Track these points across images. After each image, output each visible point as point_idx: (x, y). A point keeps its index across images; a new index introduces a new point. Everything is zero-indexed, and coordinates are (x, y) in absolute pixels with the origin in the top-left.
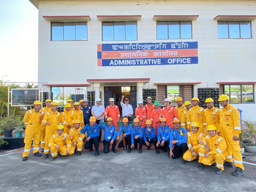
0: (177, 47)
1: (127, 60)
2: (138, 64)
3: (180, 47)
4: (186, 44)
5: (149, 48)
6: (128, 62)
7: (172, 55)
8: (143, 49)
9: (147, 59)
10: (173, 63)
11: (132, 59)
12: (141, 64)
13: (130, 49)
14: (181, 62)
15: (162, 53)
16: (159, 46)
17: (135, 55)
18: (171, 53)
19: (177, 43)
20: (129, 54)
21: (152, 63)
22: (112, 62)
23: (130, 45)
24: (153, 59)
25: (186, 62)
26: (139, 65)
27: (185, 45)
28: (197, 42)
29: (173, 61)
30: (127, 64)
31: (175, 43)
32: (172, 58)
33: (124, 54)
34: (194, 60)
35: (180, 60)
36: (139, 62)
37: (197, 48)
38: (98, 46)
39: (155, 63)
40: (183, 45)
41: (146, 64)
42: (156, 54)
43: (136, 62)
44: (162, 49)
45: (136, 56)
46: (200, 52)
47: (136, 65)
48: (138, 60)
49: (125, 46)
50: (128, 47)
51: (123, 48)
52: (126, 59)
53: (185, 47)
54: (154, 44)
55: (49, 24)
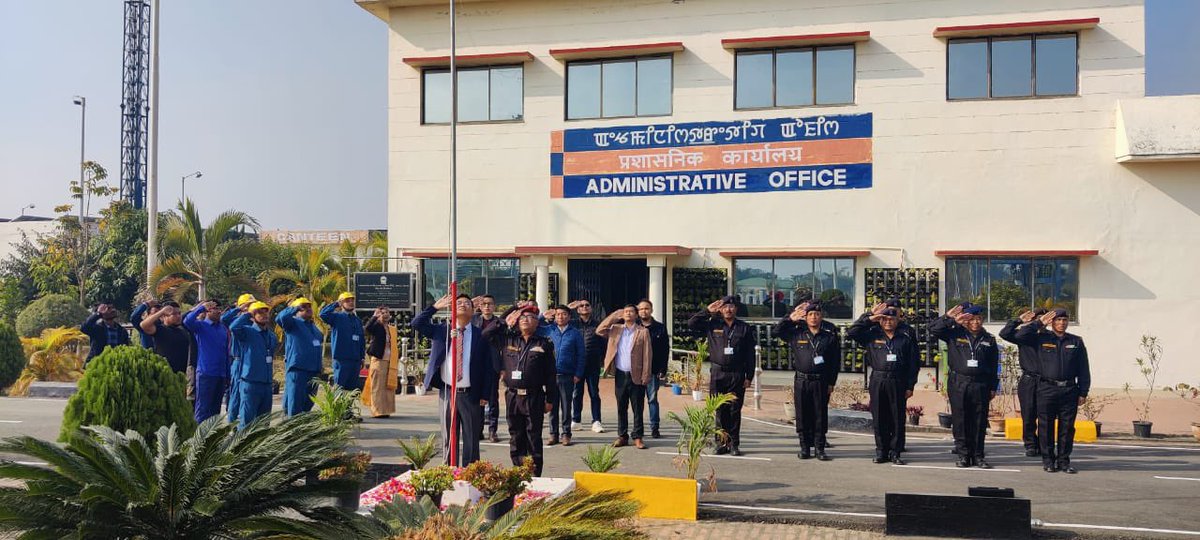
0: (800, 134)
1: (639, 179)
2: (672, 188)
3: (811, 132)
4: (831, 124)
5: (708, 137)
6: (642, 184)
7: (785, 160)
8: (688, 141)
9: (701, 173)
10: (787, 185)
11: (654, 175)
12: (681, 189)
13: (648, 142)
14: (814, 184)
15: (750, 155)
16: (741, 130)
17: (665, 161)
18: (778, 152)
19: (801, 119)
20: (646, 159)
21: (719, 187)
22: (592, 186)
23: (649, 132)
24: (720, 172)
25: (830, 182)
26: (677, 192)
27: (828, 125)
28: (869, 116)
29: (787, 179)
30: (639, 190)
31: (794, 121)
32: (783, 170)
33: (630, 159)
34: (859, 176)
35: (811, 175)
36: (677, 183)
37: (868, 132)
38: (554, 135)
39: (727, 186)
40: (822, 125)
41: (697, 191)
42: (732, 156)
43: (667, 183)
44: (750, 140)
45: (665, 165)
46: (881, 150)
47: (667, 192)
48: (672, 179)
49: (632, 133)
50: (643, 137)
51: (626, 139)
52: (636, 176)
53: (827, 133)
54: (726, 125)
55: (417, 74)
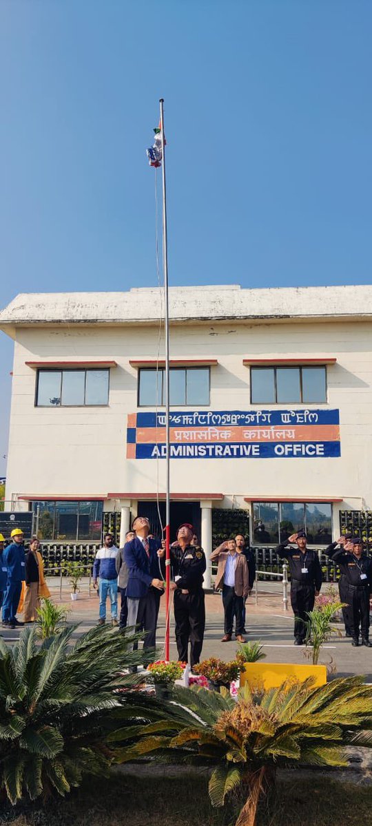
0: (293, 421)
1: (188, 447)
2: (211, 454)
3: (300, 420)
4: (313, 415)
5: (234, 421)
6: (190, 450)
7: (284, 437)
8: (221, 423)
9: (230, 444)
10: (286, 454)
11: (199, 445)
12: (216, 454)
13: (194, 423)
14: (304, 453)
15: (261, 433)
16: (255, 417)
17: (205, 435)
18: (280, 432)
19: (294, 411)
20: (193, 433)
21: (242, 454)
22: (155, 451)
23: (194, 416)
24: (243, 444)
25: (313, 453)
26: (214, 456)
27: (311, 416)
28: (337, 411)
29: (286, 450)
30: (188, 455)
31: (289, 412)
32: (283, 444)
33: (182, 433)
34: (332, 449)
35: (301, 448)
36: (213, 450)
37: (337, 422)
38: (130, 417)
39: (247, 453)
40: (307, 416)
41: (227, 456)
42: (250, 434)
43: (207, 450)
44: (262, 423)
45: (206, 438)
46: (345, 433)
47: (207, 456)
48: (210, 447)
49: (184, 416)
50: (191, 419)
51: (180, 420)
52: (186, 444)
53: (311, 421)
54: (246, 413)
55: (34, 373)
